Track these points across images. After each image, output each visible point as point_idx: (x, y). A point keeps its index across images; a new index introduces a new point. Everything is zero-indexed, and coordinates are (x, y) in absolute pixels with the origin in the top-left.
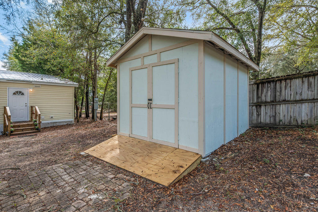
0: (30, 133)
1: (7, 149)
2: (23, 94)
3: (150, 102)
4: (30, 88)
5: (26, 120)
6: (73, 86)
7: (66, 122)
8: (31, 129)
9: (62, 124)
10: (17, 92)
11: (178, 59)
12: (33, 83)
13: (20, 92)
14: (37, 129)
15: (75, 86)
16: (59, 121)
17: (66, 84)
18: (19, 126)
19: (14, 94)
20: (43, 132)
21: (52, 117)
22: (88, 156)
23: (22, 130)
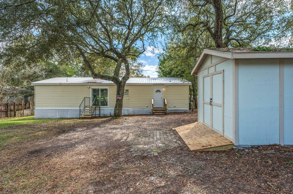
0: (162, 115)
1: (148, 121)
2: (160, 92)
3: (211, 101)
4: (163, 88)
5: (162, 107)
6: (188, 85)
7: (184, 110)
8: (163, 113)
9: (181, 111)
10: (157, 90)
11: (224, 70)
12: (165, 85)
13: (159, 90)
14: (165, 113)
15: (189, 85)
16: (179, 109)
17: (184, 84)
18: (157, 110)
19: (156, 92)
20: (168, 115)
21: (175, 106)
22: (175, 130)
23: (158, 113)
